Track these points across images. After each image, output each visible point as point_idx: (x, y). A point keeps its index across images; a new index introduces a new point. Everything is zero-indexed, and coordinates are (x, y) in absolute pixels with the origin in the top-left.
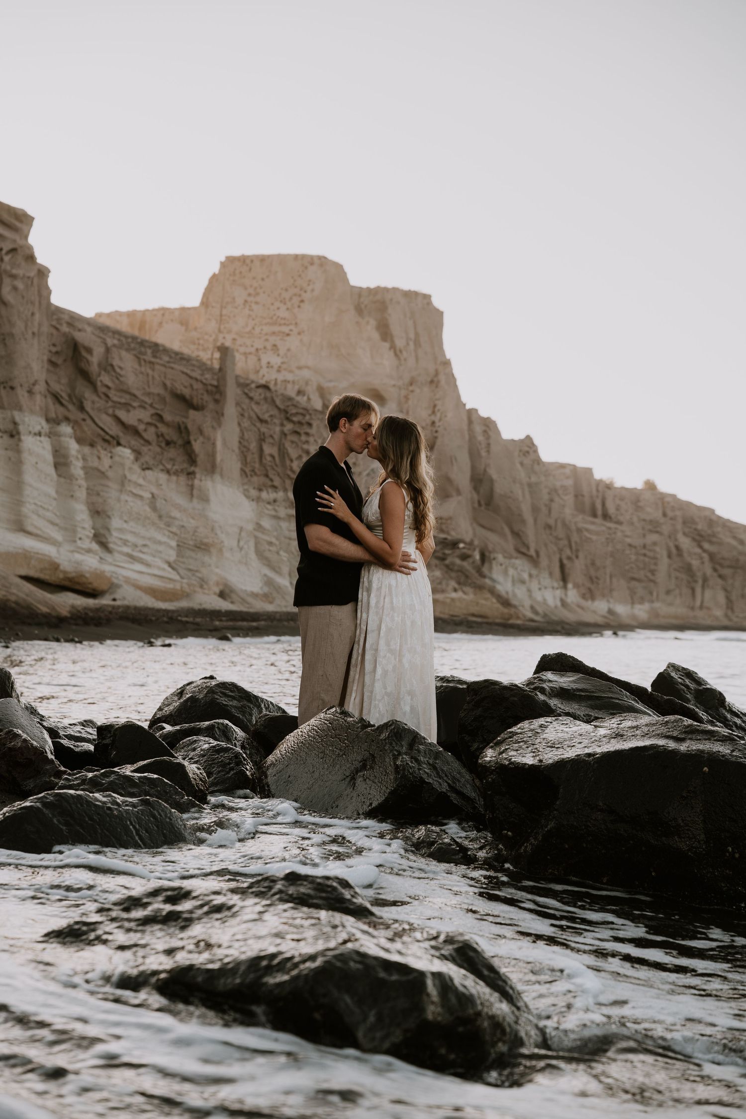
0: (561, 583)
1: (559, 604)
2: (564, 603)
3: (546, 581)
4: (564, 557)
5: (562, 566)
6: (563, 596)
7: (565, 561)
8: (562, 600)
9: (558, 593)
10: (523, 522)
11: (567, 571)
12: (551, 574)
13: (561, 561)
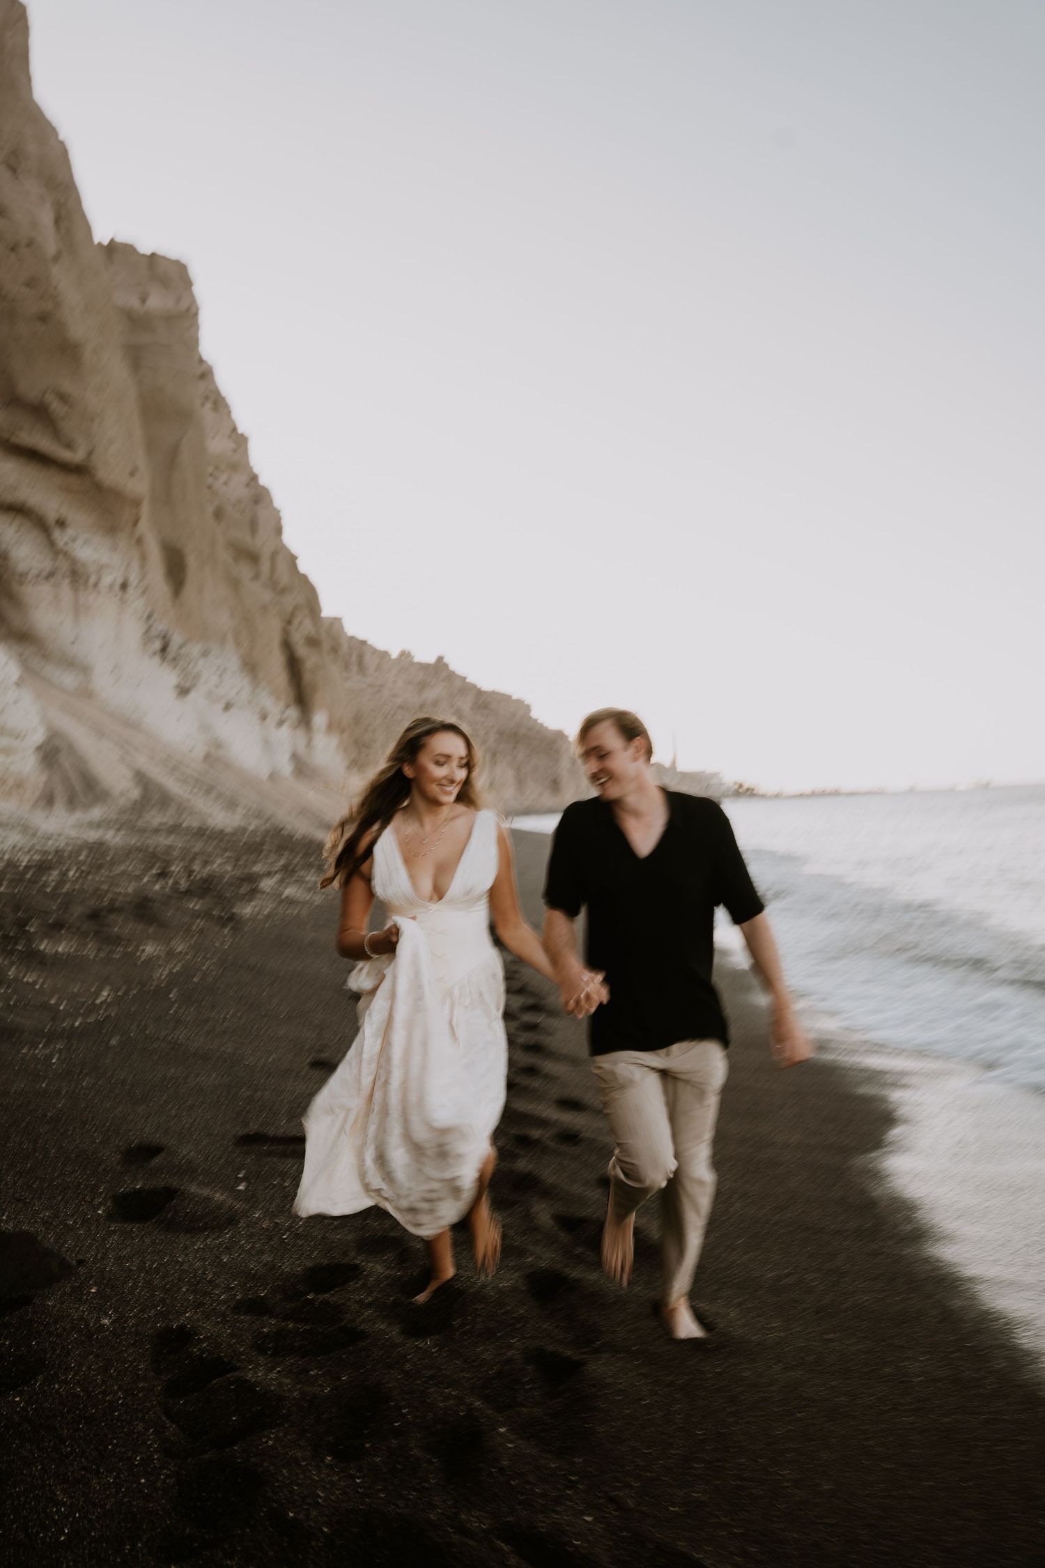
0: (293, 713)
1: (286, 768)
2: (302, 768)
3: (236, 684)
4: (298, 638)
5: (294, 665)
6: (301, 749)
7: (302, 651)
8: (295, 757)
9: (285, 737)
10: (69, 352)
11: (307, 677)
12: (251, 667)
13: (287, 646)
